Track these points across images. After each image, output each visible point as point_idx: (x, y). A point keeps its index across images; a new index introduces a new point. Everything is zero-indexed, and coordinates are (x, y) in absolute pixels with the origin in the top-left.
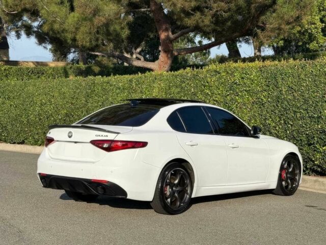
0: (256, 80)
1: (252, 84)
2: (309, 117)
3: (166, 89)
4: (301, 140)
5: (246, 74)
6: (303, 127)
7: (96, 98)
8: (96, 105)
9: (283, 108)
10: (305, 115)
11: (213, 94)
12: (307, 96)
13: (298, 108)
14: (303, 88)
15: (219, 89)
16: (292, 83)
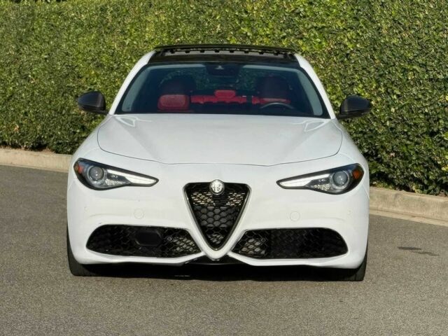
0: (334, 7)
1: (328, 15)
2: (431, 80)
3: (169, 27)
4: (415, 125)
6: (420, 99)
7: (37, 44)
8: (37, 58)
9: (384, 63)
10: (421, 76)
11: (256, 35)
12: (426, 38)
13: (410, 62)
14: (418, 22)
15: (267, 26)
16: (399, 12)
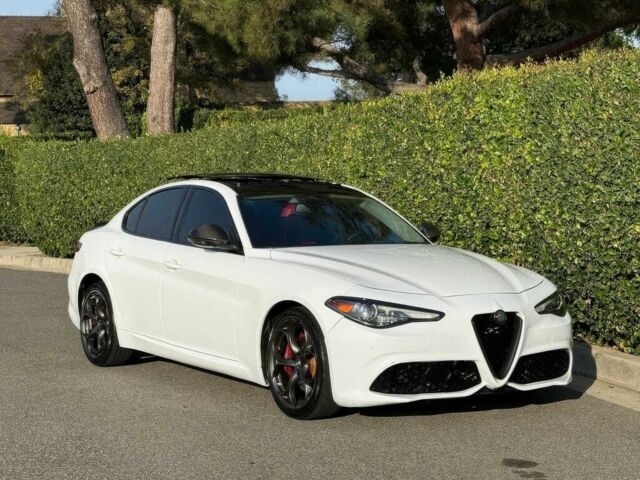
0: (513, 111)
1: (507, 122)
2: (619, 203)
5: (497, 97)
9: (565, 181)
10: (607, 199)
11: (437, 149)
12: (611, 146)
14: (601, 126)
16: (580, 113)
